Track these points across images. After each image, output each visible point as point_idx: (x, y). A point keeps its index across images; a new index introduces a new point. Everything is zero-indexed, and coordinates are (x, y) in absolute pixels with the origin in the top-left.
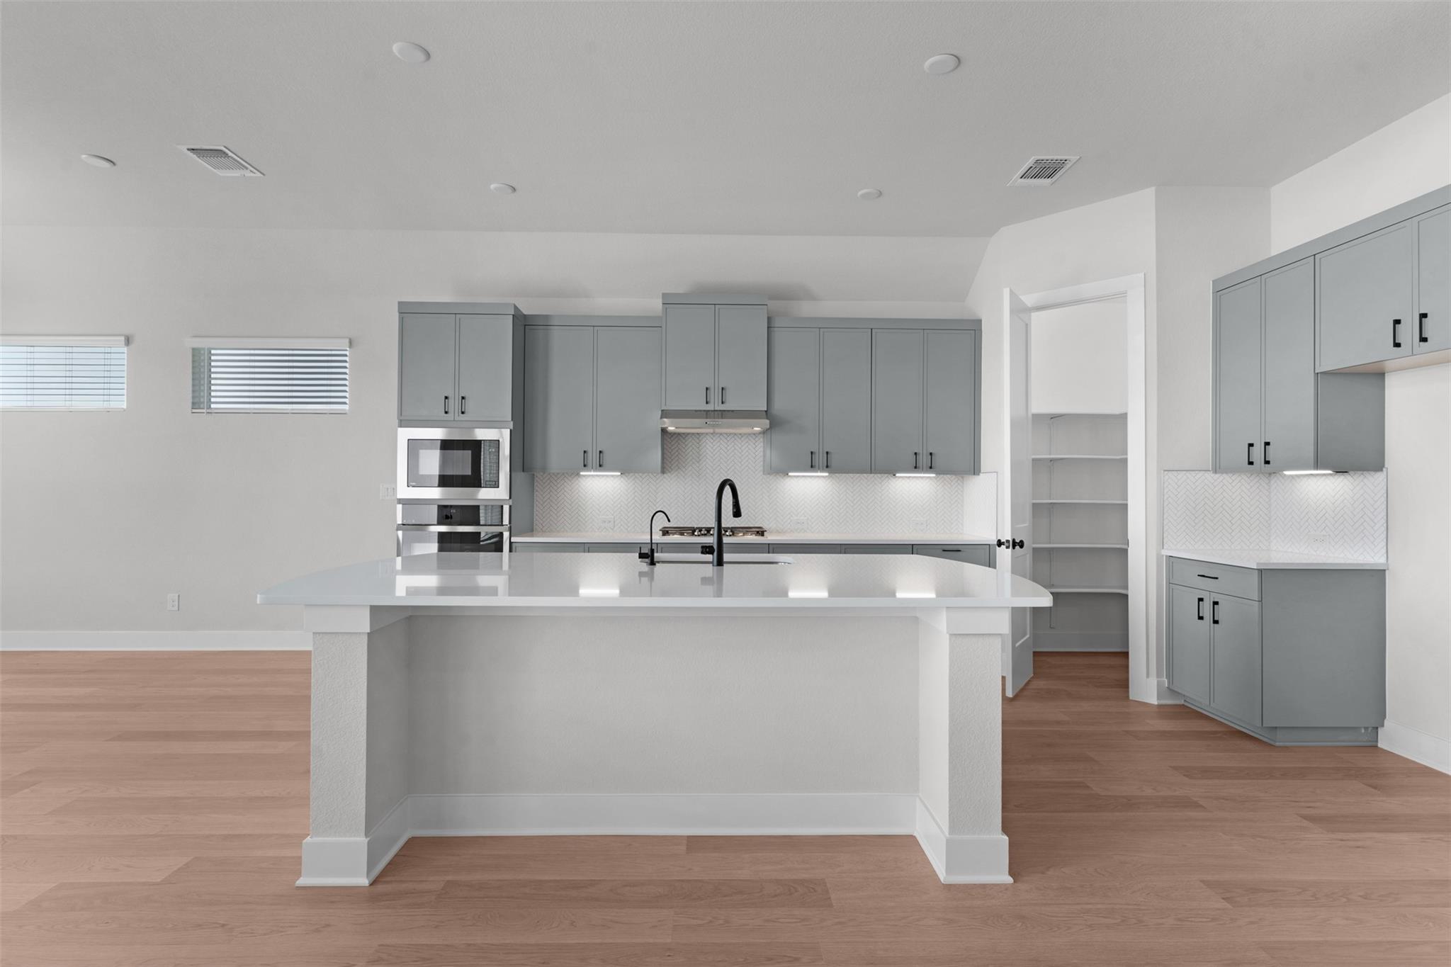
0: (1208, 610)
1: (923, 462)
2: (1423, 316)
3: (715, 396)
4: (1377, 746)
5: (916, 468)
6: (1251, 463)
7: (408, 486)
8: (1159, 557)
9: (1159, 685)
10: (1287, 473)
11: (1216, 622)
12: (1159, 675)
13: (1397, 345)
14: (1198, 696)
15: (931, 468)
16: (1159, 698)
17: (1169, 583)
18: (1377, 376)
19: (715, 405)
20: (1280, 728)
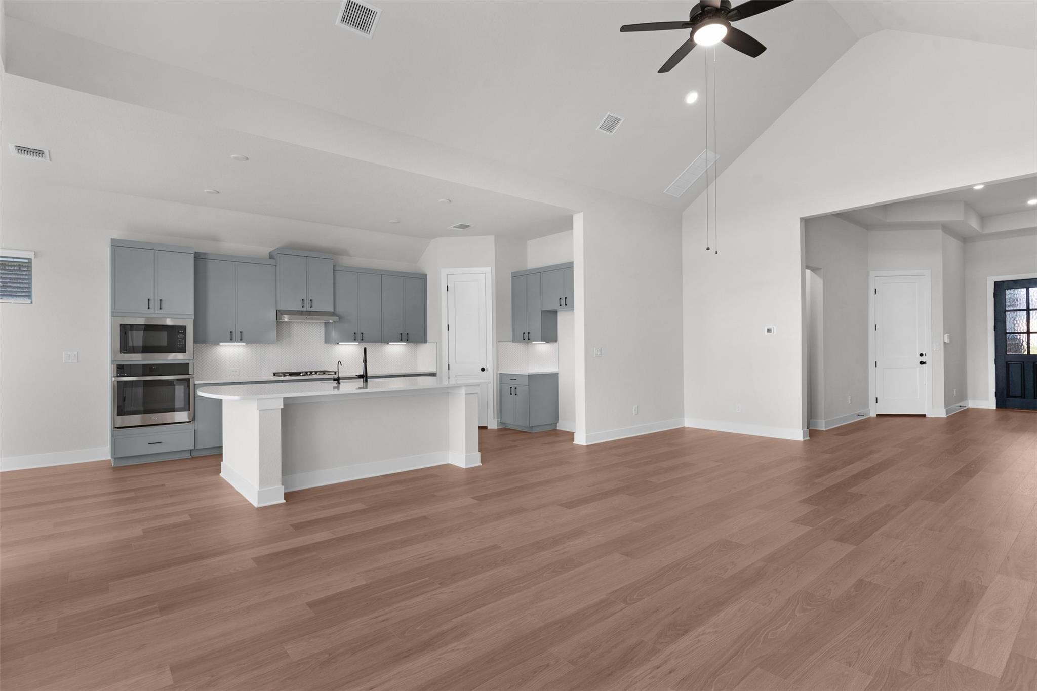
0: (514, 391)
1: (404, 337)
2: (566, 298)
3: (307, 304)
4: (556, 429)
5: (401, 340)
6: (524, 339)
7: (121, 353)
8: (497, 374)
9: (498, 421)
10: (533, 343)
11: (516, 395)
12: (497, 418)
13: (560, 305)
14: (511, 423)
15: (407, 340)
16: (498, 426)
17: (500, 383)
18: (555, 313)
19: (307, 308)
20: (535, 426)
